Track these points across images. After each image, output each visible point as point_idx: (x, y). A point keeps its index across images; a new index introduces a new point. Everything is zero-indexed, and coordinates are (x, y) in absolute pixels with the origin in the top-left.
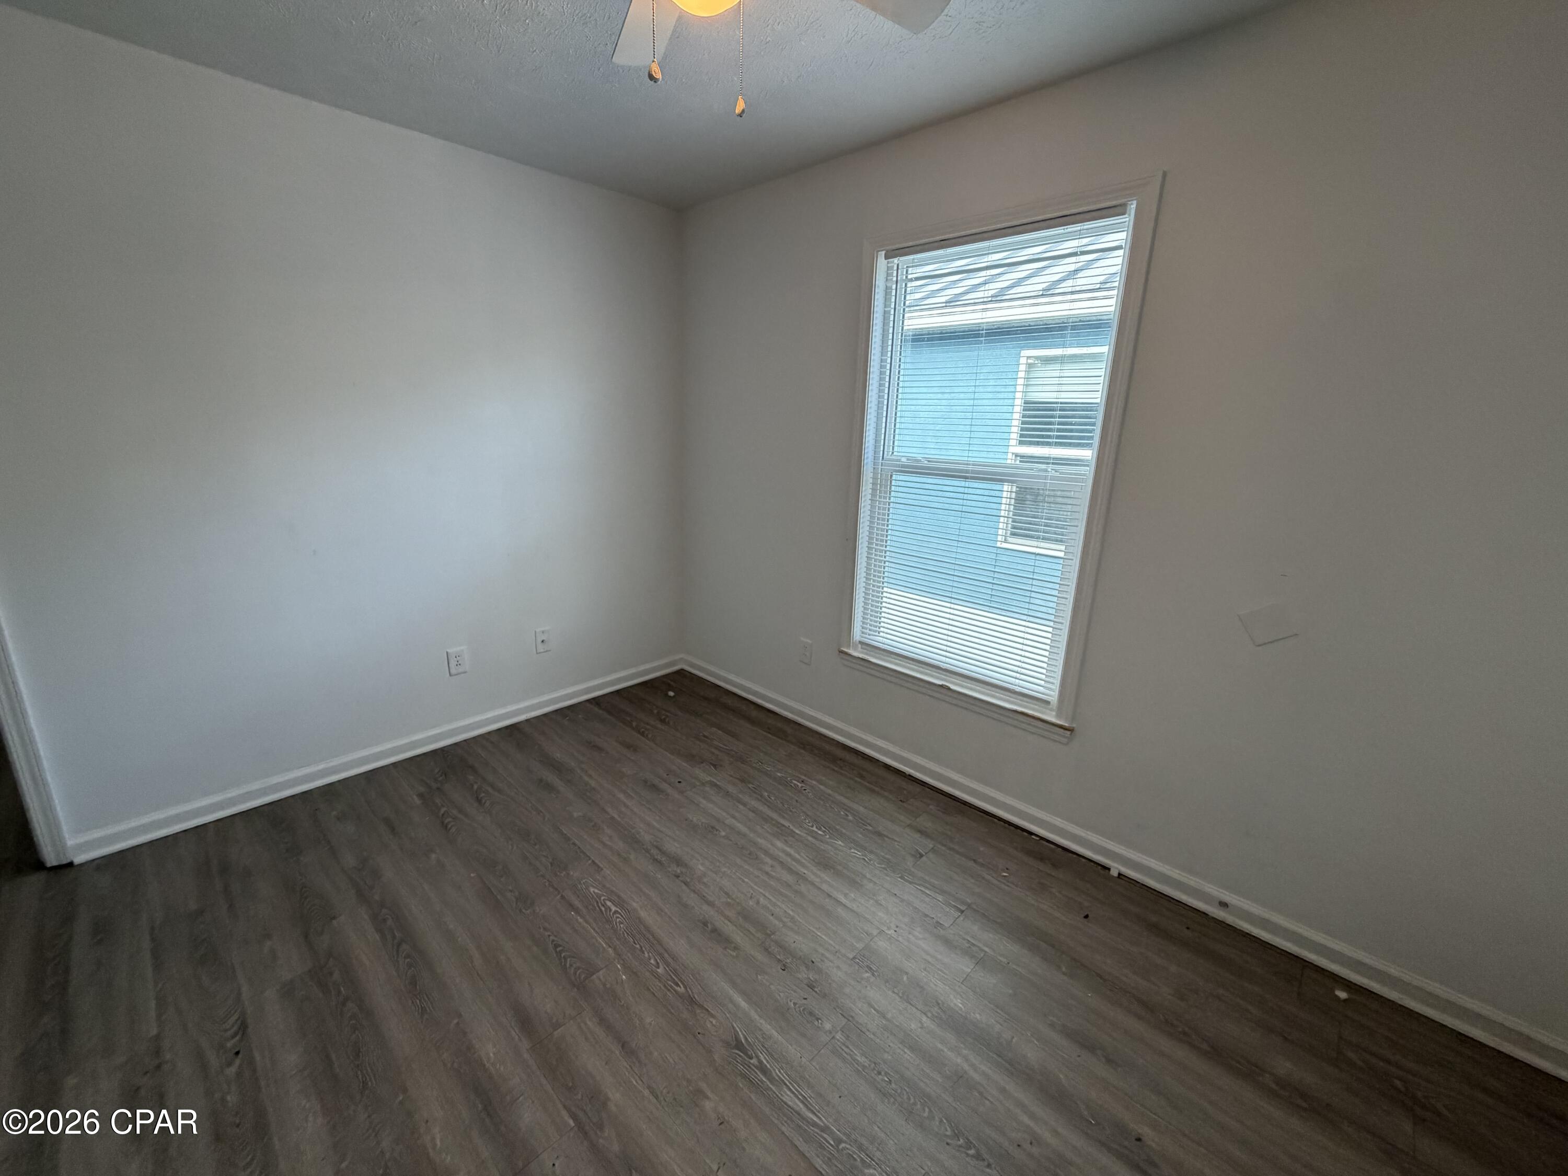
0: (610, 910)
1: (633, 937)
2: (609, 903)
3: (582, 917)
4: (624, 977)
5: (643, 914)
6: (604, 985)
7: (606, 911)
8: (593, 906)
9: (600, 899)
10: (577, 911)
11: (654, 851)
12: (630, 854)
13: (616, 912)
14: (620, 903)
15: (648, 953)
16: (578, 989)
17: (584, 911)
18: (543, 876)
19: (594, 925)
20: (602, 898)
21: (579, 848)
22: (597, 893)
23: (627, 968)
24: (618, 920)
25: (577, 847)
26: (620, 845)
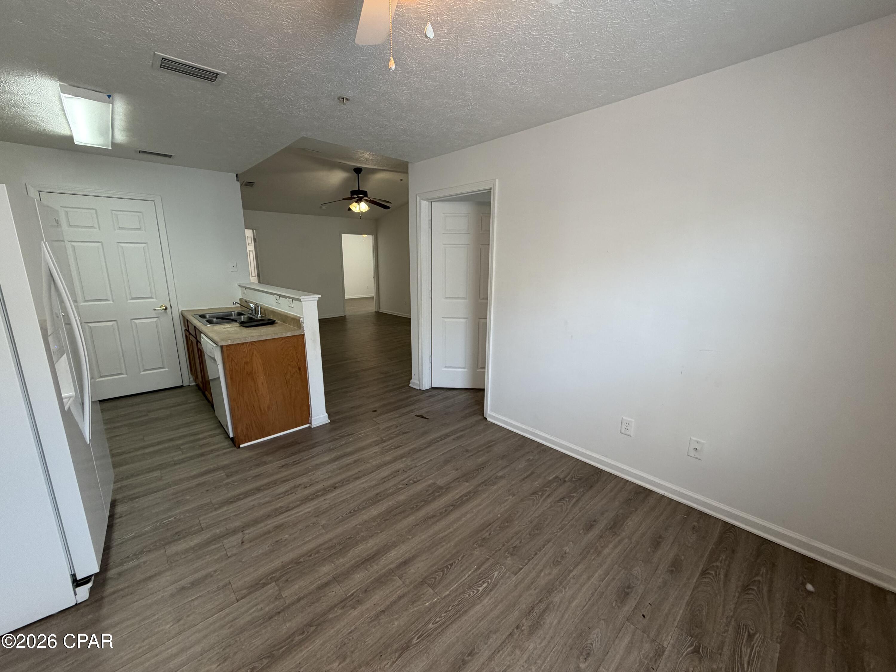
0: (479, 587)
1: (458, 605)
2: (485, 585)
3: (474, 572)
4: (427, 604)
5: (478, 608)
6: (423, 594)
7: (479, 584)
8: (482, 577)
9: (489, 579)
10: (478, 568)
11: (542, 606)
12: (535, 589)
13: (478, 590)
14: (487, 592)
15: (444, 616)
16: (422, 582)
17: (478, 572)
18: (504, 545)
19: (467, 580)
20: (489, 581)
21: (533, 558)
22: (494, 576)
23: (434, 605)
24: (471, 593)
25: (533, 556)
26: (542, 582)
